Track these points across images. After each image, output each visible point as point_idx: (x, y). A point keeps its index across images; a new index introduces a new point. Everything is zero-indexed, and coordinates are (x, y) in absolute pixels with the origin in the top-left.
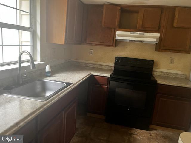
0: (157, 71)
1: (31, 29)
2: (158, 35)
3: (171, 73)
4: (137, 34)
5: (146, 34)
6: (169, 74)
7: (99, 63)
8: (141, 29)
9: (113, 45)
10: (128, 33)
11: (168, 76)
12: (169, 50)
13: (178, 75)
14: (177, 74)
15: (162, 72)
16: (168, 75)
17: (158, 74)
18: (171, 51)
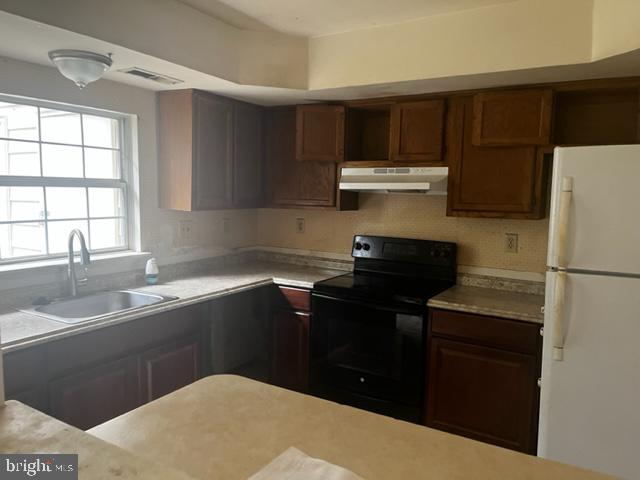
0: (469, 276)
1: (121, 184)
2: (443, 171)
3: (512, 281)
4: (390, 171)
5: (414, 171)
6: (506, 283)
7: (320, 255)
8: (397, 158)
9: (335, 205)
10: (369, 171)
11: (503, 288)
12: (476, 213)
13: (533, 287)
14: (531, 283)
15: (486, 277)
16: (502, 285)
17: (473, 282)
18: (484, 214)
